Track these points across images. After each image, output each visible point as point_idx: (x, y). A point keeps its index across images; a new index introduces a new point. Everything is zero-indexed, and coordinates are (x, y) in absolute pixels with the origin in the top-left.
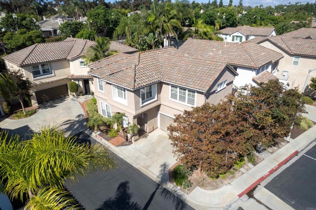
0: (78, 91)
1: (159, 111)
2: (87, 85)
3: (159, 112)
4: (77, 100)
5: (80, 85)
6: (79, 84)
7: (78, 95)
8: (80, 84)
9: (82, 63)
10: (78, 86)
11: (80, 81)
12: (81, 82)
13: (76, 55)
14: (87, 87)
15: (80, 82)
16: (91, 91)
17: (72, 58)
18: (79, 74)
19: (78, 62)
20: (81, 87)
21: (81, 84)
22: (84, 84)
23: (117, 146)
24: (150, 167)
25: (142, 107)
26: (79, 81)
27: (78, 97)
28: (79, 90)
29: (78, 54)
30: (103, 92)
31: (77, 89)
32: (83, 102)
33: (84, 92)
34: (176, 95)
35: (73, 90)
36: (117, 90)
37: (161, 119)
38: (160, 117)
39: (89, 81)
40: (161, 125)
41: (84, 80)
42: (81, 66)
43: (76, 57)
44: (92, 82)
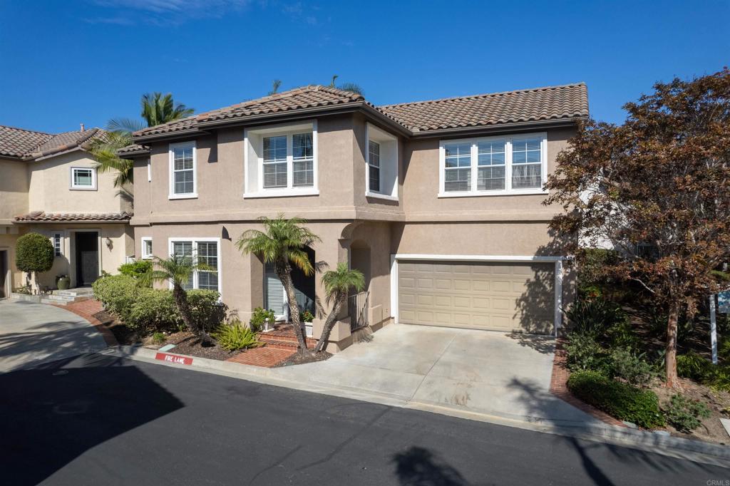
0: (51, 265)
1: (395, 253)
2: (86, 256)
3: (398, 256)
4: (43, 301)
5: (61, 251)
6: (58, 250)
7: (46, 288)
8: (61, 247)
9: (82, 178)
10: (54, 254)
11: (65, 237)
12: (68, 240)
13: (62, 147)
14: (85, 262)
15: (62, 239)
16: (103, 272)
17: (45, 155)
18: (63, 213)
19: (65, 171)
20: (63, 257)
21: (65, 246)
22: (74, 249)
23: (271, 367)
24: (468, 398)
25: (371, 200)
26: (57, 237)
27: (49, 292)
28: (57, 267)
29: (74, 143)
30: (194, 195)
31: (51, 260)
32: (72, 303)
33: (72, 276)
34: (465, 173)
35: (34, 259)
36: (261, 161)
37: (401, 284)
38: (400, 276)
39: (99, 238)
40: (401, 308)
41: (76, 233)
42: (74, 187)
43: (62, 151)
44: (108, 242)
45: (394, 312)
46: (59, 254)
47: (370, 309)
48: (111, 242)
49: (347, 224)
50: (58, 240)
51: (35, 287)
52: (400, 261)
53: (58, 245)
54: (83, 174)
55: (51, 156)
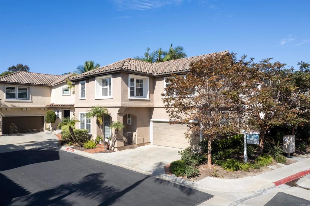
0: (55, 121)
3: (152, 120)
4: (53, 132)
5: (59, 116)
6: (58, 116)
7: (54, 129)
8: (59, 115)
9: (66, 91)
10: (56, 117)
11: (60, 112)
12: (61, 112)
13: (60, 81)
15: (59, 112)
18: (60, 103)
19: (61, 89)
21: (60, 115)
22: (63, 115)
25: (131, 100)
26: (58, 111)
29: (63, 79)
30: (85, 98)
36: (101, 87)
37: (154, 130)
38: (154, 127)
39: (71, 112)
40: (154, 139)
41: (64, 110)
42: (64, 94)
43: (59, 82)
44: (73, 113)
45: (151, 140)
46: (58, 117)
47: (136, 138)
48: (74, 113)
49: (120, 108)
50: (58, 113)
51: (51, 128)
52: (154, 122)
53: (58, 114)
54: (66, 90)
55: (56, 84)
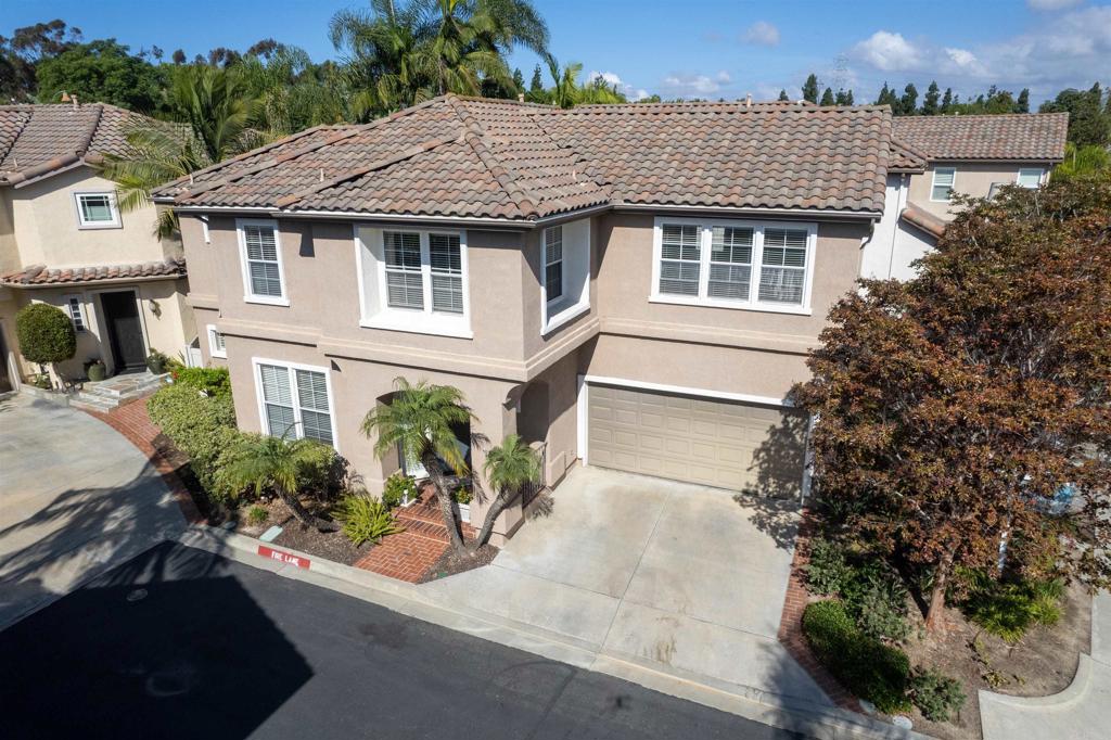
0: (74, 351)
1: (584, 373)
2: (121, 325)
3: (588, 378)
4: (72, 402)
5: (84, 324)
6: (79, 322)
7: (75, 380)
8: (83, 318)
9: (94, 209)
10: (75, 330)
11: (86, 303)
12: (90, 307)
13: (56, 161)
14: (122, 336)
15: (81, 306)
16: (152, 350)
17: (29, 178)
18: (76, 266)
19: (65, 199)
20: (88, 333)
21: (89, 316)
22: (104, 322)
23: (419, 581)
24: (673, 649)
25: (547, 337)
26: (74, 303)
27: (78, 386)
28: (83, 349)
29: (71, 154)
30: (282, 300)
31: (72, 344)
32: (116, 408)
33: (107, 358)
34: (693, 271)
35: (47, 347)
36: (381, 266)
37: (592, 414)
38: (592, 403)
39: (138, 301)
40: (591, 445)
41: (101, 294)
42: (86, 224)
43: (55, 169)
44: (153, 306)
45: (582, 450)
46: (81, 328)
47: (548, 465)
48: (157, 305)
49: (515, 385)
50: (76, 308)
51: (54, 378)
52: (591, 384)
53: (78, 315)
54: (94, 202)
55: (38, 179)
